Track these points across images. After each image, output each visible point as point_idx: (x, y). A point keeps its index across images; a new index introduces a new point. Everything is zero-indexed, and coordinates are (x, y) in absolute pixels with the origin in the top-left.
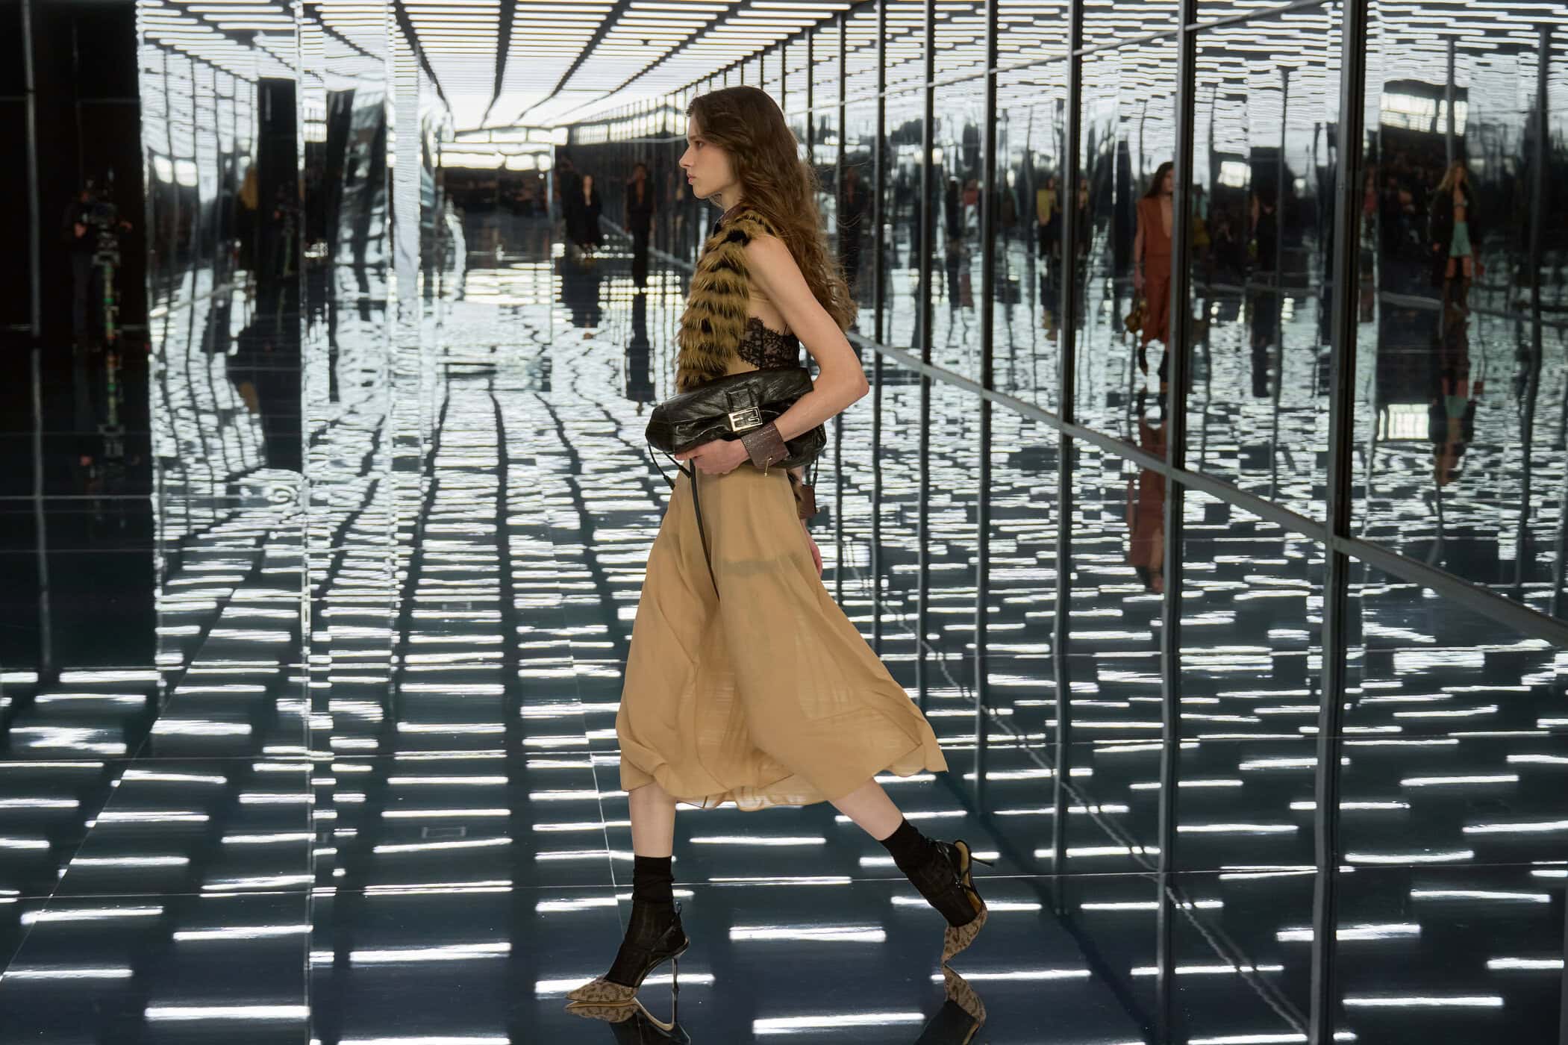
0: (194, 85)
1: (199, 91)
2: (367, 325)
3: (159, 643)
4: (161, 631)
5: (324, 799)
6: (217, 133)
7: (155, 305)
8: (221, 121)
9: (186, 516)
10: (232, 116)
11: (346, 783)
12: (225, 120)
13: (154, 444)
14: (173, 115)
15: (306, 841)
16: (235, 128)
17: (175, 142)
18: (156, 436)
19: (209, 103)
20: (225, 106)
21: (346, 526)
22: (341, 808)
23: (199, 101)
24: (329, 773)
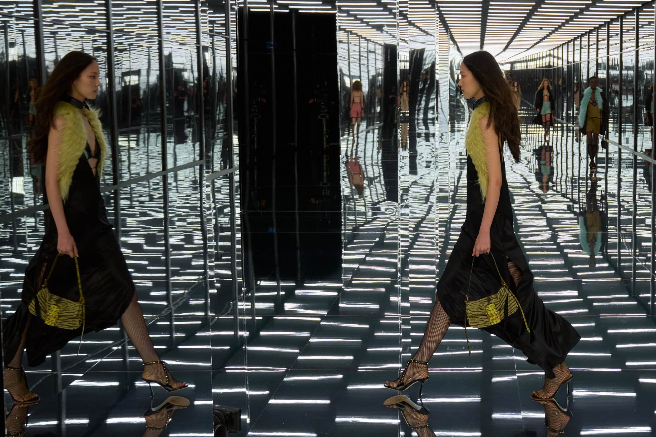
0: (360, 48)
1: (362, 50)
2: (428, 143)
3: (343, 271)
4: (344, 265)
5: (406, 334)
6: (368, 66)
7: (343, 135)
8: (370, 62)
9: (355, 220)
10: (374, 60)
11: (416, 328)
12: (372, 61)
13: (342, 190)
14: (351, 60)
15: (399, 351)
16: (375, 64)
17: (351, 70)
18: (343, 187)
19: (365, 55)
20: (371, 56)
21: (418, 225)
22: (413, 338)
23: (362, 54)
24: (409, 324)
